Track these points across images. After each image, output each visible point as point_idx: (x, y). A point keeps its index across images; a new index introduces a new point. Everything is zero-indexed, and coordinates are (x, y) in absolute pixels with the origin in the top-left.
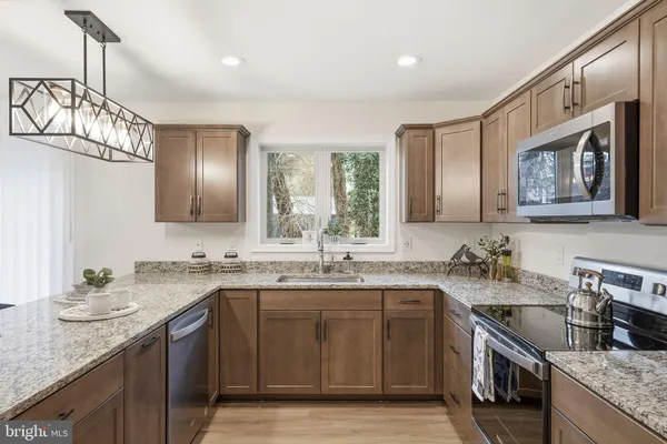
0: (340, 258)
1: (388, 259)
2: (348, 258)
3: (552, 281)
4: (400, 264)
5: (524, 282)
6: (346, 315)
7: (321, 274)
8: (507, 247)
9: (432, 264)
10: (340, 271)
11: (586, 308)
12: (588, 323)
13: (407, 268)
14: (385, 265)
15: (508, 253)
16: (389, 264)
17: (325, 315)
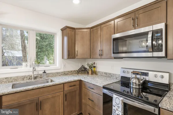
0: (41, 72)
1: (58, 71)
2: (45, 72)
3: (110, 74)
4: (62, 72)
5: (99, 74)
6: (50, 96)
7: (33, 80)
8: (95, 65)
9: (72, 71)
10: (41, 78)
11: (137, 83)
12: (137, 87)
13: (65, 74)
14: (57, 73)
15: (95, 67)
16: (59, 73)
17: (41, 99)
